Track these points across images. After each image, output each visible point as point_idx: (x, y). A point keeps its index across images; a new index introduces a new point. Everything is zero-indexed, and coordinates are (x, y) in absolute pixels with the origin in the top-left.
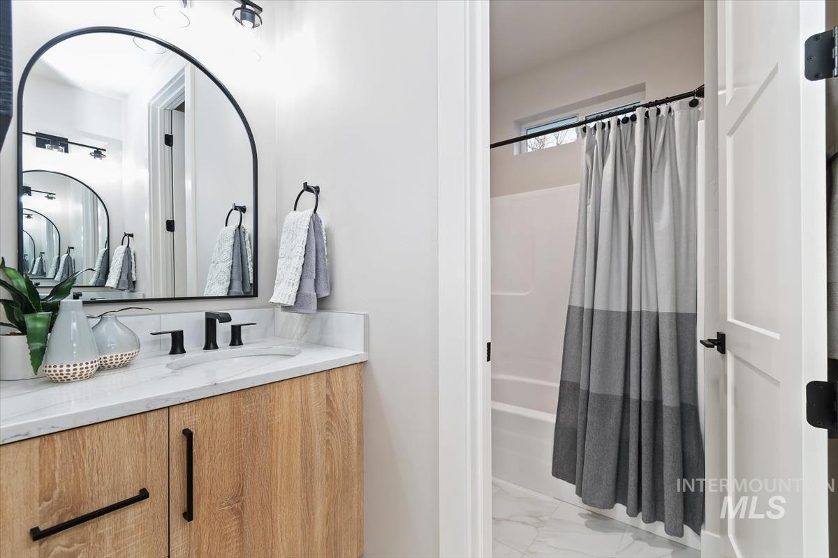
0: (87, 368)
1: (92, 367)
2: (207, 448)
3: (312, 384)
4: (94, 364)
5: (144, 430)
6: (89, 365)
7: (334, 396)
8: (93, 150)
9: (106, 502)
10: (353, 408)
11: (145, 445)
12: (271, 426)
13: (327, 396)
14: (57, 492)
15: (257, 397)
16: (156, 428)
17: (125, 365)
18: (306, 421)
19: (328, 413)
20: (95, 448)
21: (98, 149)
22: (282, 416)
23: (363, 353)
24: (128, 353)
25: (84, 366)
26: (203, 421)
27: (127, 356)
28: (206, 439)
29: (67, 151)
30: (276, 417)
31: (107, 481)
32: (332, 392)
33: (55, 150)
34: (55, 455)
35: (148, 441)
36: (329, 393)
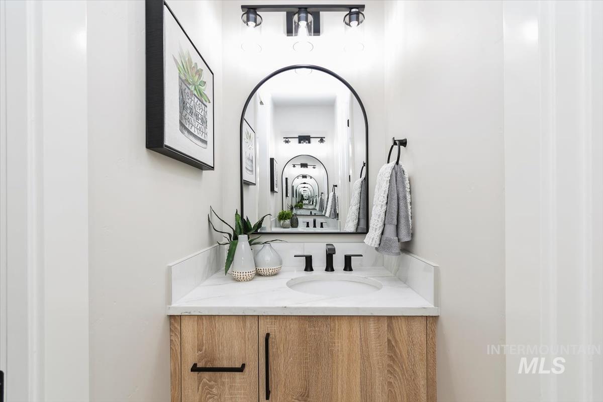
0: (246, 275)
1: (249, 275)
2: (282, 351)
3: (372, 325)
4: (250, 274)
5: (244, 326)
6: (247, 274)
7: (396, 342)
8: (319, 139)
9: (226, 365)
10: (422, 360)
11: (245, 336)
12: (332, 351)
13: (389, 341)
14: (204, 348)
15: (320, 325)
16: (251, 327)
17: (275, 275)
18: (365, 357)
19: (390, 357)
20: (220, 329)
21: (322, 138)
22: (342, 345)
23: (433, 306)
24: (274, 268)
25: (244, 274)
26: (280, 332)
27: (272, 270)
28: (282, 345)
29: (309, 142)
30: (336, 344)
31: (226, 351)
32: (394, 337)
33: (305, 143)
34: (203, 328)
35: (247, 333)
36: (391, 338)
